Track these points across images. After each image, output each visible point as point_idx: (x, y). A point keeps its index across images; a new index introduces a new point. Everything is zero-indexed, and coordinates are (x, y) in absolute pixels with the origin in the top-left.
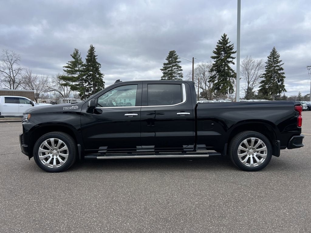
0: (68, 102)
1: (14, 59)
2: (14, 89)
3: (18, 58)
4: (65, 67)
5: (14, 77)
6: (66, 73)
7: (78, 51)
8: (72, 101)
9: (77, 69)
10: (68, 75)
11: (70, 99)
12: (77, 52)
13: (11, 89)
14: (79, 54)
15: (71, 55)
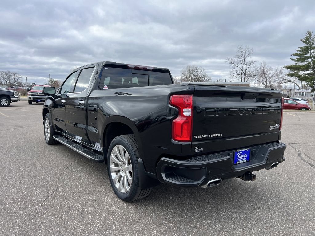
0: (301, 94)
1: (247, 53)
2: (244, 82)
3: (251, 52)
4: (294, 55)
5: (246, 70)
6: (294, 61)
7: (311, 33)
8: (305, 93)
9: (308, 55)
10: (296, 63)
11: (303, 91)
12: (310, 35)
13: (242, 82)
14: (312, 36)
15: (301, 40)
